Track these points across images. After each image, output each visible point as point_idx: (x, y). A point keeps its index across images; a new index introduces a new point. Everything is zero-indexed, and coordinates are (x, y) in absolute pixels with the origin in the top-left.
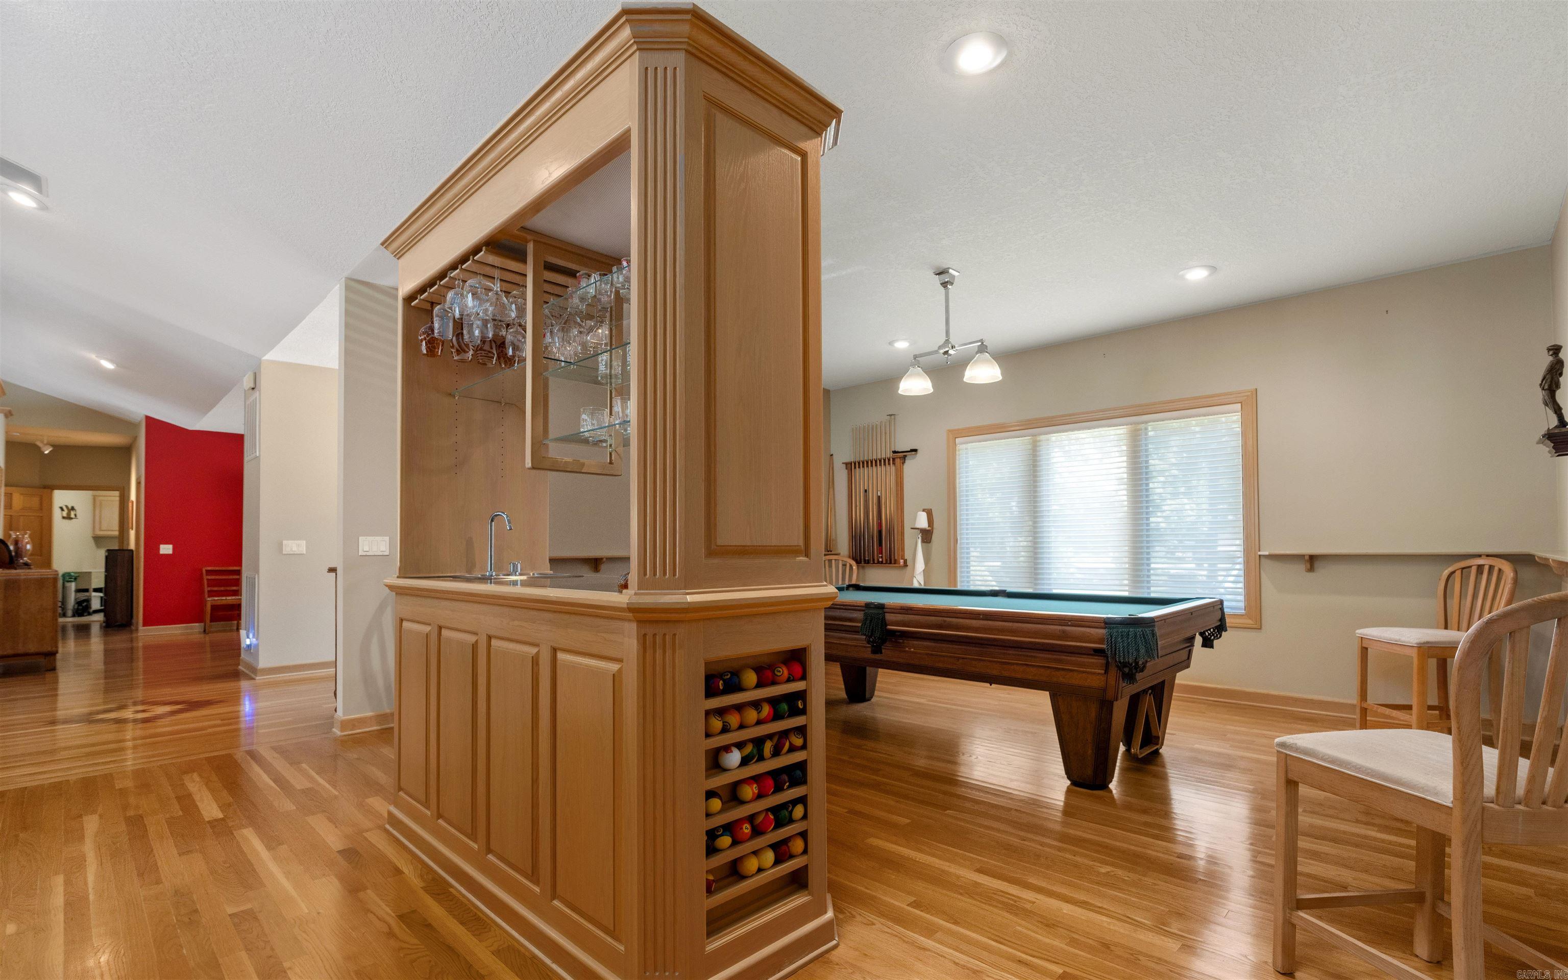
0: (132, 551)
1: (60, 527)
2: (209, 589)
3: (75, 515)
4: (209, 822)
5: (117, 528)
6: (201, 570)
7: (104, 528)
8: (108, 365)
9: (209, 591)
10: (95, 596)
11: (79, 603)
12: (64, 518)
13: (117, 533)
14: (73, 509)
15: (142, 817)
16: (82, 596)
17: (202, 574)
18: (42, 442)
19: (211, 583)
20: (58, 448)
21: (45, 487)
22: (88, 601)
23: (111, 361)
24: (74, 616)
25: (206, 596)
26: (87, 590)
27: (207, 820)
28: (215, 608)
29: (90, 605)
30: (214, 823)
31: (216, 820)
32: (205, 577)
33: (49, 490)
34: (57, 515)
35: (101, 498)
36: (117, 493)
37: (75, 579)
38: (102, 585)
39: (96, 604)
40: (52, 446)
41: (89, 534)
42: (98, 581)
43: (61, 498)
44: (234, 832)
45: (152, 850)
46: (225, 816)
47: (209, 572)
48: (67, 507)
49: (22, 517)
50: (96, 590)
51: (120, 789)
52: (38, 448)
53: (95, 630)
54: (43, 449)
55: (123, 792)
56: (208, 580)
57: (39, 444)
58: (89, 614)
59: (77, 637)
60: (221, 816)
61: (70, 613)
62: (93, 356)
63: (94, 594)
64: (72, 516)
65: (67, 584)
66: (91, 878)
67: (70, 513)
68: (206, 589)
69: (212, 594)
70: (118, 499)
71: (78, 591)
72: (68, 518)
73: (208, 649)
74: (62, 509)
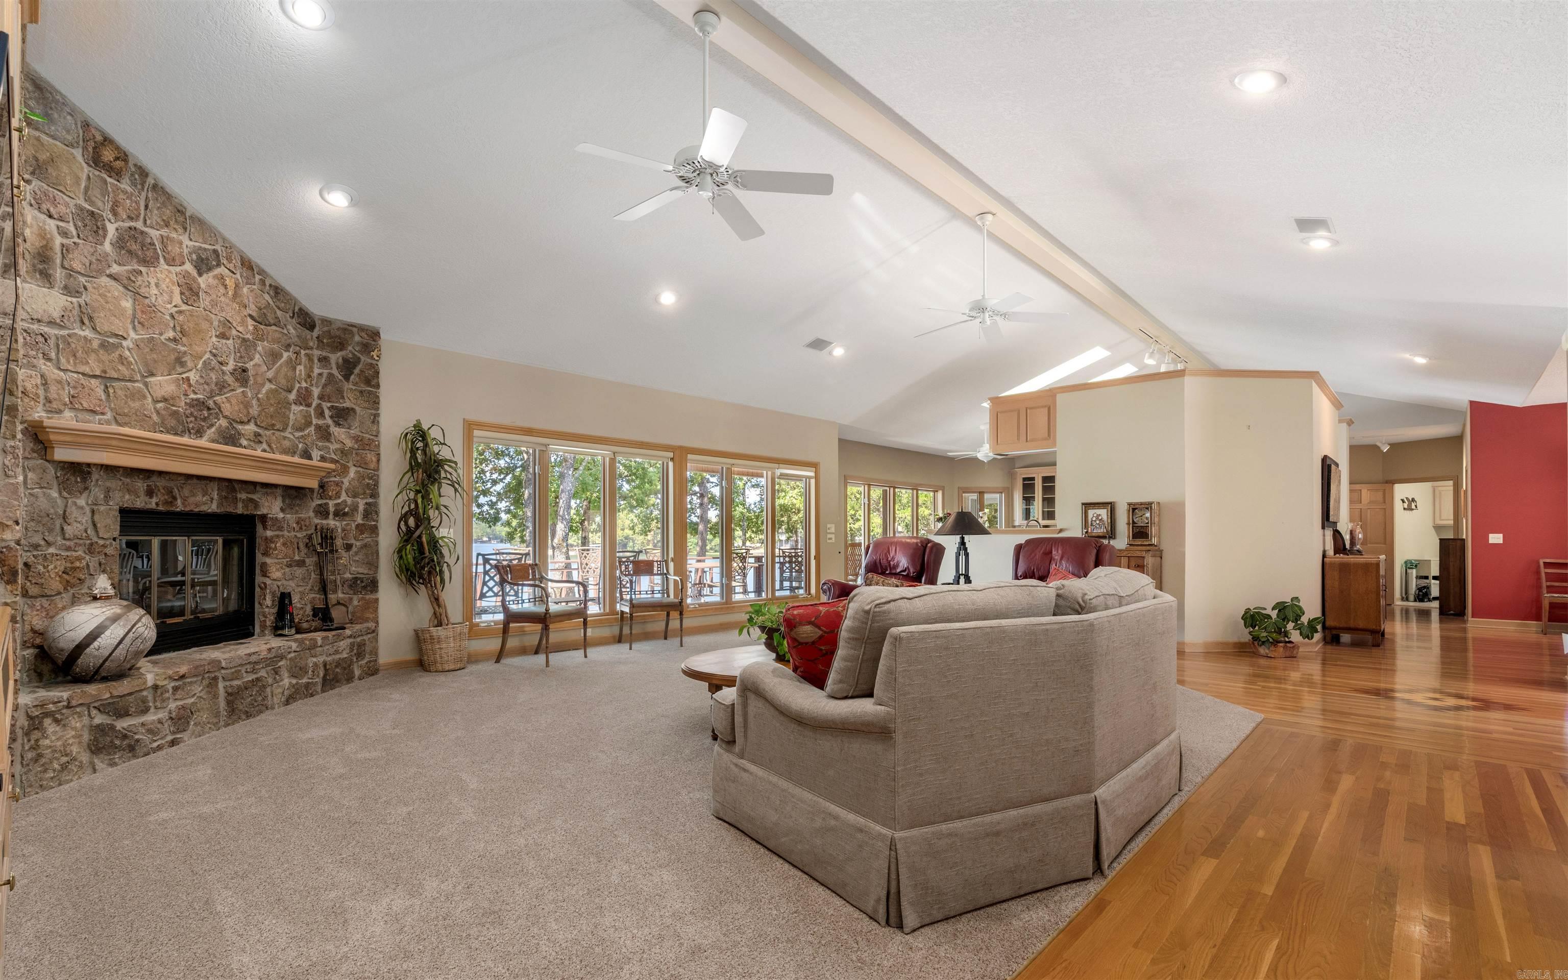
0: (1464, 540)
1: (1402, 518)
2: (1549, 584)
3: (1416, 506)
4: (1448, 823)
5: (1452, 517)
6: (1538, 563)
7: (1443, 518)
8: (1420, 360)
9: (1548, 587)
10: (1434, 584)
11: (1420, 589)
12: (1404, 509)
13: (1452, 522)
14: (1413, 500)
15: (1389, 793)
16: (1423, 583)
17: (1539, 566)
18: (1381, 442)
19: (1549, 577)
20: (1393, 446)
21: (1387, 482)
22: (1427, 588)
23: (1424, 356)
24: (1415, 601)
25: (1545, 592)
26: (1427, 578)
27: (1447, 819)
28: (1553, 606)
29: (1430, 592)
30: (1452, 827)
31: (1456, 824)
32: (1543, 571)
33: (1391, 485)
34: (1398, 506)
35: (1440, 488)
36: (1451, 483)
37: (1416, 566)
38: (1437, 574)
39: (1435, 591)
40: (1389, 444)
41: (1431, 524)
42: (1435, 570)
43: (1402, 491)
44: (1469, 844)
45: (1383, 824)
46: (1467, 824)
47: (1547, 565)
48: (1407, 498)
49: (1369, 511)
50: (1435, 578)
51: (1382, 762)
52: (1378, 448)
53: (1435, 615)
54: (1382, 448)
55: (1384, 766)
56: (1546, 573)
57: (1379, 444)
58: (1429, 600)
59: (1418, 621)
60: (1463, 822)
61: (1412, 598)
62: (1407, 356)
63: (1433, 581)
64: (1413, 507)
65: (1409, 571)
66: (1326, 825)
67: (1410, 504)
68: (1545, 584)
69: (1550, 589)
70: (1452, 488)
71: (1419, 577)
72: (1410, 509)
73: (1546, 652)
74: (1403, 501)
